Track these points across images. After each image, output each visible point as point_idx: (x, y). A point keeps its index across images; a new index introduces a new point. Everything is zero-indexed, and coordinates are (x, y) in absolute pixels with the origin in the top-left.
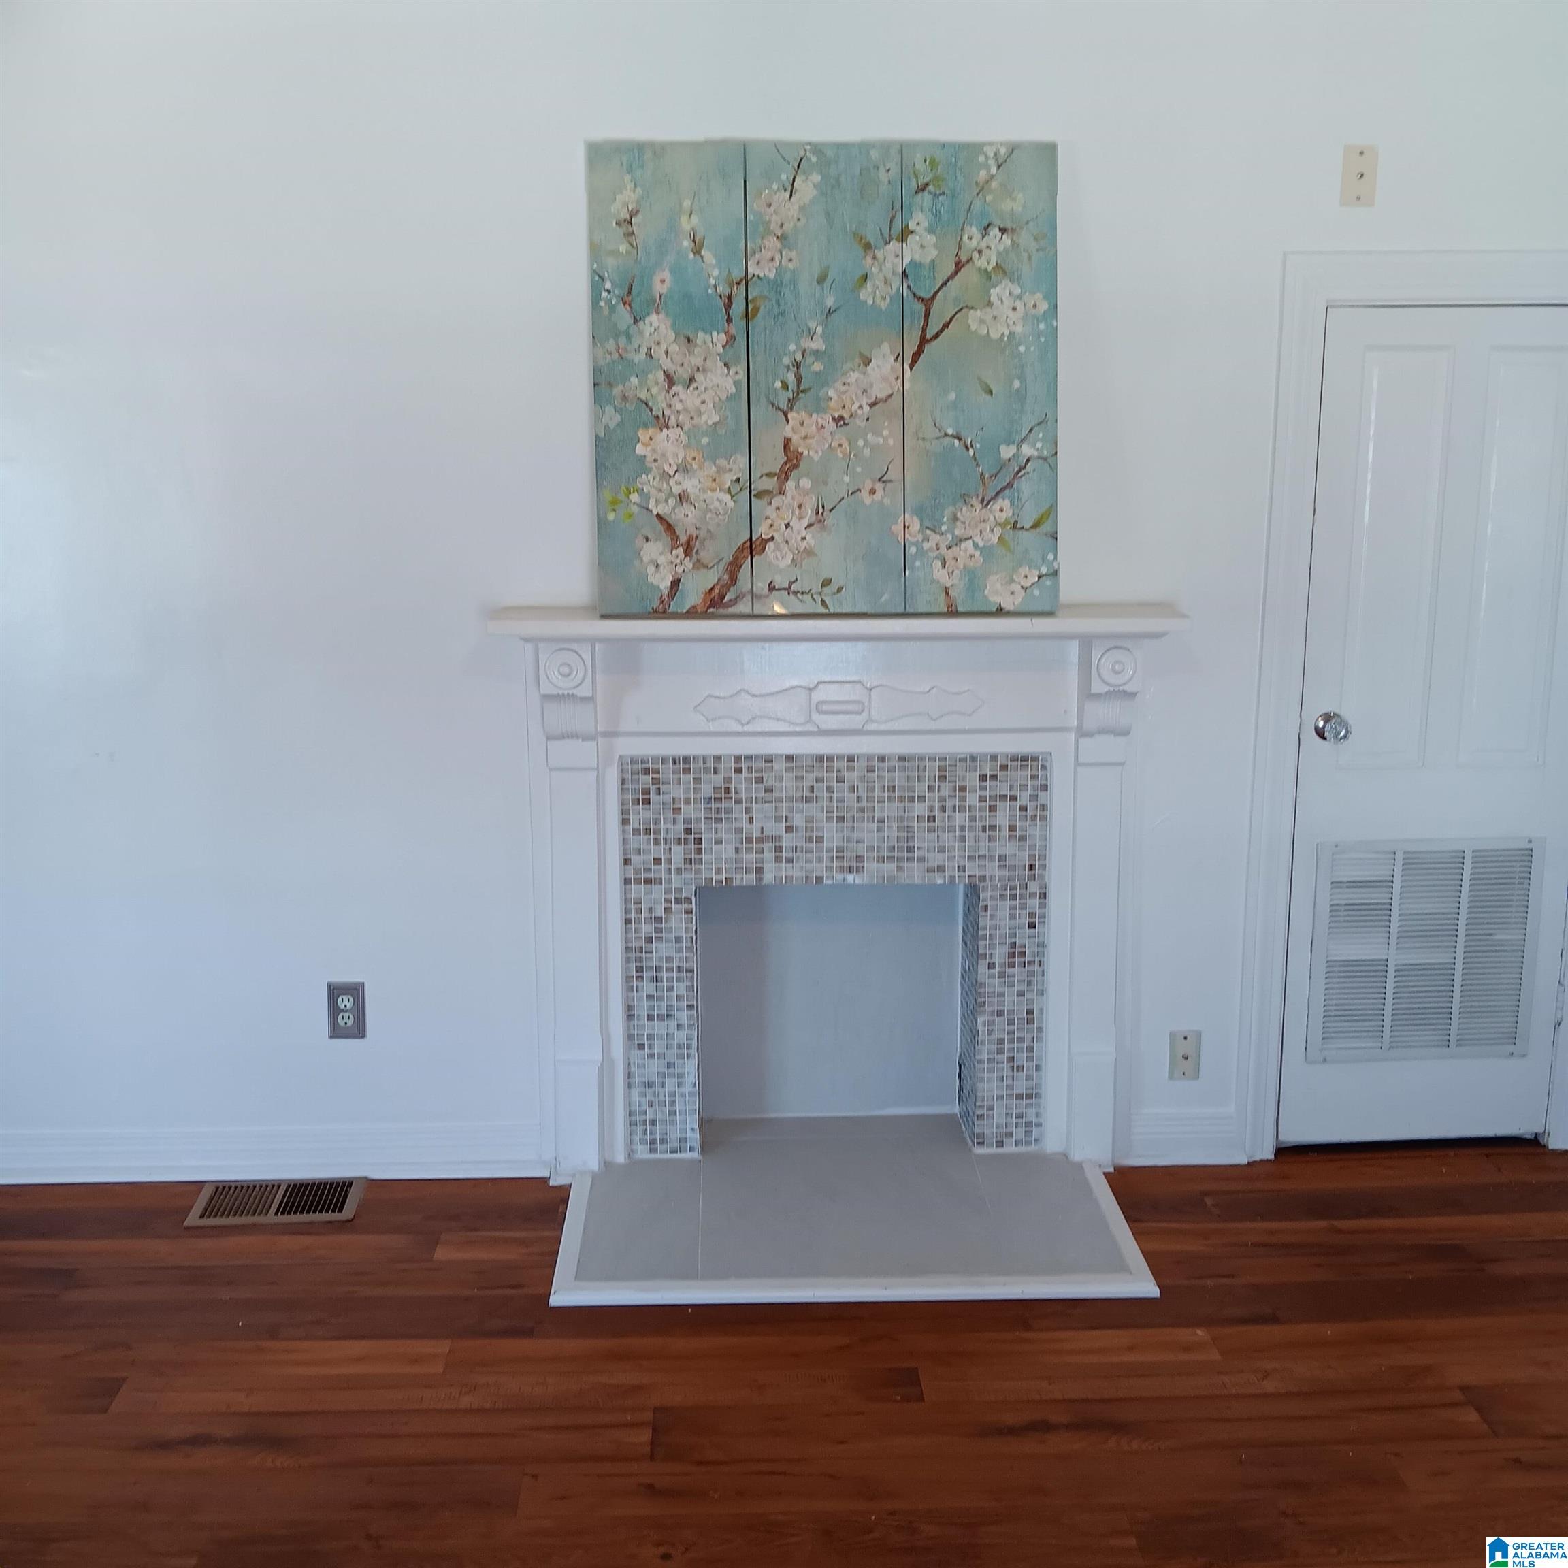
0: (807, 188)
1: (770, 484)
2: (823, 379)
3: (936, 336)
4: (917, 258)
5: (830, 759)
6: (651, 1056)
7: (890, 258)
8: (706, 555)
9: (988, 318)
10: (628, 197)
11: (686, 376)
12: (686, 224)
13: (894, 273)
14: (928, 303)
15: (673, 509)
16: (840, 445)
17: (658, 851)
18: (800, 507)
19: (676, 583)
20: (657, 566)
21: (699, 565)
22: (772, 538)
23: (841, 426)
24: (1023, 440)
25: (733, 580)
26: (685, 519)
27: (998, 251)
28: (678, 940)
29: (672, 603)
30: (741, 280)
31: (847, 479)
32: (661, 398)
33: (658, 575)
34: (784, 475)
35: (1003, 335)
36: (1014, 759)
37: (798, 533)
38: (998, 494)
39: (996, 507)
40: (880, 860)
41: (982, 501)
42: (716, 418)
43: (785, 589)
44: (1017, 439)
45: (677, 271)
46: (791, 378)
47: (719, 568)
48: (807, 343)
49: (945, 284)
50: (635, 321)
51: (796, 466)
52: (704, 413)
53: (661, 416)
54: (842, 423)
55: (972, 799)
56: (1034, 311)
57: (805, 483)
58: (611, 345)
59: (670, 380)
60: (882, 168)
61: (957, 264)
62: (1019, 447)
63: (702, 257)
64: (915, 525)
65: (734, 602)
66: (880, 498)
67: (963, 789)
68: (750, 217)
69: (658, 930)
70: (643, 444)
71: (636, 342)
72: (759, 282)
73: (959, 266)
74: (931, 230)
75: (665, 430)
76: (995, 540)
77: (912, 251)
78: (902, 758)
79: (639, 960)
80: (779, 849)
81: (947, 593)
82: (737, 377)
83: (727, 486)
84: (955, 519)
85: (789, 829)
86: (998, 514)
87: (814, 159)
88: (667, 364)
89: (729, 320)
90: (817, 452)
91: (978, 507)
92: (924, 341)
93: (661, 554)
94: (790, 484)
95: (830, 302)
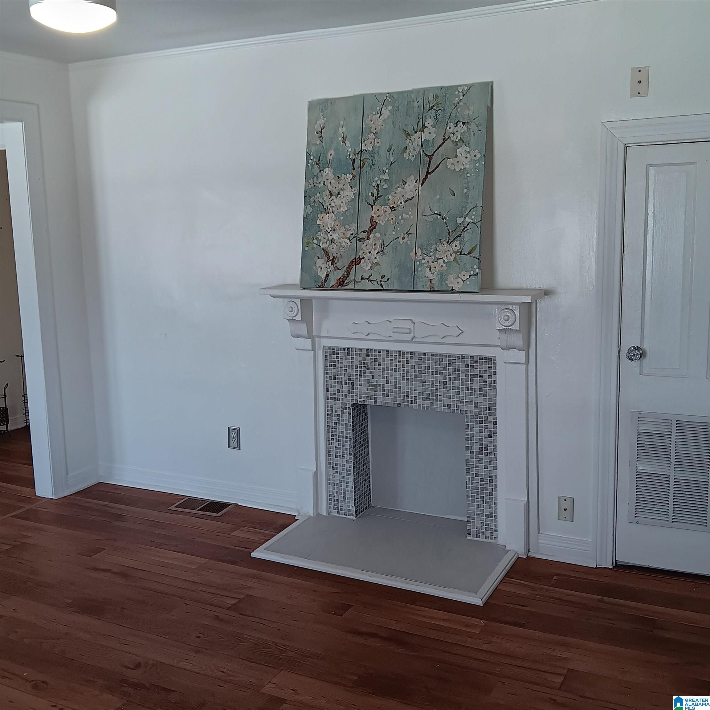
0: (386, 113)
1: (364, 235)
2: (387, 191)
3: (433, 171)
4: (427, 138)
5: (404, 353)
6: (337, 472)
7: (417, 139)
8: (339, 265)
9: (455, 162)
10: (321, 122)
11: (337, 192)
12: (341, 131)
13: (418, 145)
14: (430, 157)
15: (329, 246)
16: (392, 219)
17: (338, 387)
18: (375, 245)
19: (327, 276)
20: (321, 269)
21: (337, 268)
22: (363, 258)
23: (393, 211)
24: (466, 215)
25: (348, 275)
26: (333, 250)
27: (461, 133)
28: (346, 425)
29: (326, 284)
30: (359, 152)
31: (394, 233)
32: (327, 201)
33: (321, 272)
34: (370, 231)
35: (461, 169)
36: (481, 358)
37: (374, 256)
38: (454, 239)
39: (454, 245)
40: (424, 399)
41: (448, 243)
42: (346, 209)
43: (367, 279)
44: (464, 215)
45: (336, 150)
46: (375, 191)
47: (344, 270)
48: (382, 177)
49: (438, 148)
50: (320, 171)
51: (374, 228)
52: (342, 207)
53: (327, 208)
54: (393, 209)
55: (463, 375)
56: (474, 158)
57: (378, 235)
58: (311, 181)
59: (331, 194)
60: (416, 101)
61: (444, 139)
62: (465, 218)
63: (345, 144)
64: (419, 253)
65: (347, 284)
66: (406, 241)
67: (459, 370)
68: (364, 126)
69: (339, 420)
70: (320, 220)
71: (320, 179)
72: (366, 152)
73: (444, 140)
74: (433, 126)
75: (328, 214)
76: (452, 259)
77: (426, 135)
78: (433, 355)
79: (332, 431)
80: (384, 390)
81: (431, 282)
82: (355, 192)
83: (348, 236)
84: (436, 250)
85: (387, 382)
86: (454, 248)
87: (390, 100)
88: (330, 188)
89: (354, 169)
90: (383, 222)
91: (446, 244)
92: (428, 173)
93: (323, 264)
94: (372, 235)
95: (392, 159)
